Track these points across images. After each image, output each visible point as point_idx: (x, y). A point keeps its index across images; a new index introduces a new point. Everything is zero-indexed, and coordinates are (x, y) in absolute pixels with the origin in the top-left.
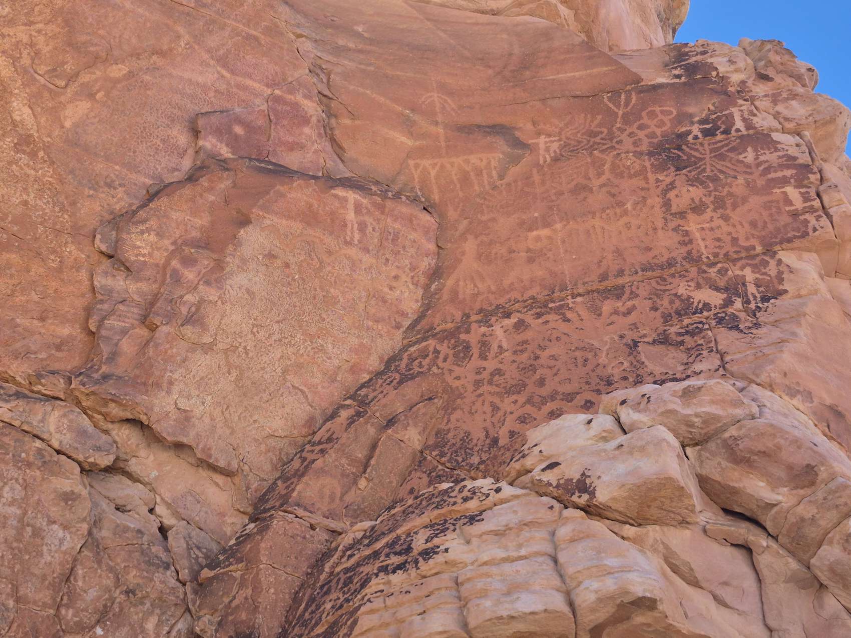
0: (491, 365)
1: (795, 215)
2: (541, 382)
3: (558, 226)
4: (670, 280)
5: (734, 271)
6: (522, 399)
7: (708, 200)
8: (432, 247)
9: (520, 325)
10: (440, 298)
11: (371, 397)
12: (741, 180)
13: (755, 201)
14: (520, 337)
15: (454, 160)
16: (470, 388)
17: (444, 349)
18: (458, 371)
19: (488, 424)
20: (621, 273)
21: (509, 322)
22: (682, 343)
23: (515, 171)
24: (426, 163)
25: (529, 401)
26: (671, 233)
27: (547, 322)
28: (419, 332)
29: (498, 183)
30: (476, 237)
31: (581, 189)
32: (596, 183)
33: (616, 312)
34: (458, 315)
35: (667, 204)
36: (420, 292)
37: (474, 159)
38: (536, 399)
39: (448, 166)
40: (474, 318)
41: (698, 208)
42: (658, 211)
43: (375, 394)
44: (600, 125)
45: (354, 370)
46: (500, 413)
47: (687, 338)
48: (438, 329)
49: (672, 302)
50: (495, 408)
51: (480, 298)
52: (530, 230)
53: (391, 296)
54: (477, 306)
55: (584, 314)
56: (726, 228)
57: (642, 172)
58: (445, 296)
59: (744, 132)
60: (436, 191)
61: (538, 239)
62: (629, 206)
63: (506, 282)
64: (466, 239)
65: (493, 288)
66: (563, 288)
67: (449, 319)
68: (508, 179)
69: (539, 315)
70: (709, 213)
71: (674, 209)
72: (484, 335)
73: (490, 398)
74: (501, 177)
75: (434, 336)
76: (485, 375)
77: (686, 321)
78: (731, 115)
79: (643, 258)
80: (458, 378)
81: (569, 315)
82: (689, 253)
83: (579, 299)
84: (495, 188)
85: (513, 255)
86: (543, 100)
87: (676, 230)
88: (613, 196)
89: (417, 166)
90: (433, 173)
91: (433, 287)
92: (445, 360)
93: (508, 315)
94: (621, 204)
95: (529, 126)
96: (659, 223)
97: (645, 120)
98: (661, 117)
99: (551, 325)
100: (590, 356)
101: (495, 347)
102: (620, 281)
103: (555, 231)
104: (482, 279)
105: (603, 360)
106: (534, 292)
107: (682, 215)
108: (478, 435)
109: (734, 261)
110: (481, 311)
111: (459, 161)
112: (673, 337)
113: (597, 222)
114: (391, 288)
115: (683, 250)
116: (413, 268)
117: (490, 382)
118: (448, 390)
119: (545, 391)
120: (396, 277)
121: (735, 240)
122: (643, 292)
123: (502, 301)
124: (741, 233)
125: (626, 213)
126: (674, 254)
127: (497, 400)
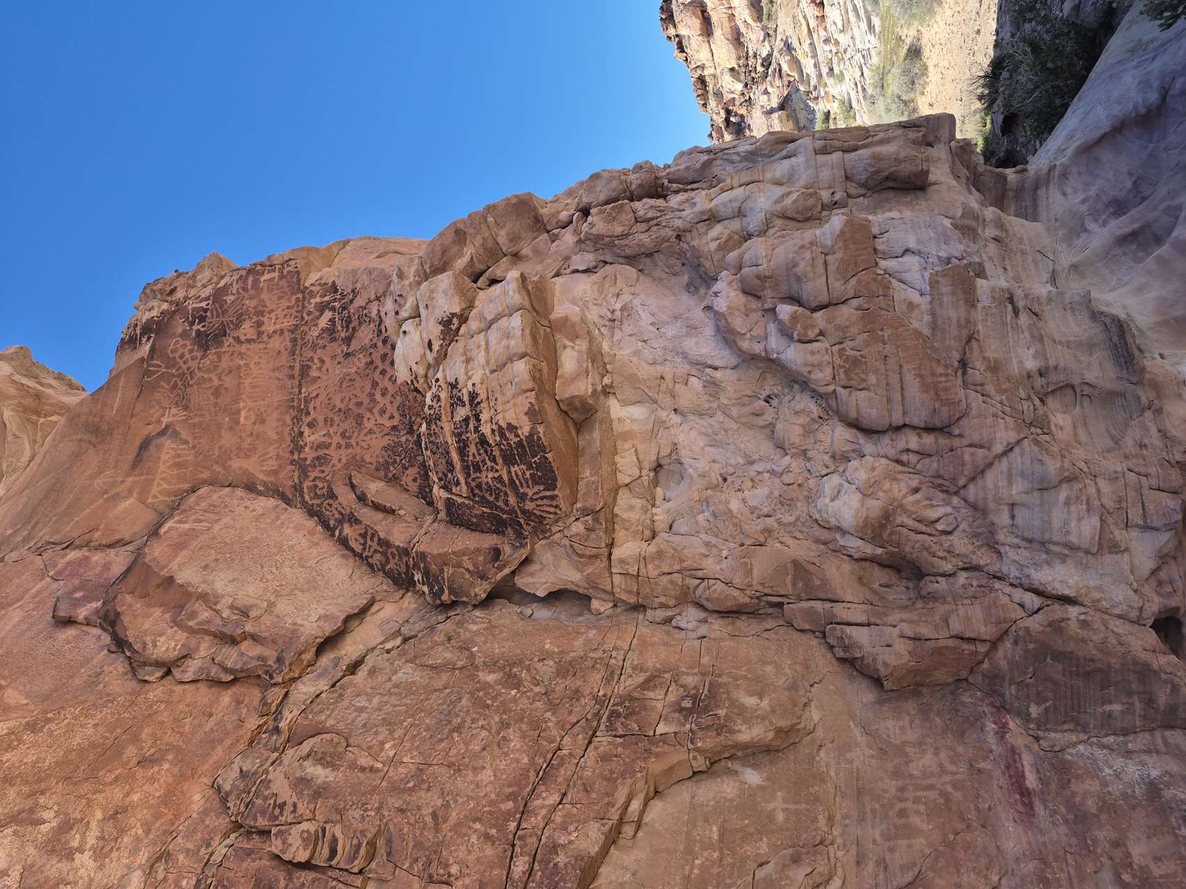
0: (337, 439)
1: (281, 277)
2: (359, 404)
3: (242, 405)
4: (306, 340)
5: (311, 308)
6: (368, 415)
7: (255, 319)
8: (227, 489)
9: (311, 425)
10: (272, 483)
11: (337, 516)
12: (247, 302)
13: (264, 296)
14: (321, 423)
15: (160, 471)
16: (350, 451)
17: (312, 475)
18: (335, 461)
19: (379, 435)
20: (292, 368)
21: (307, 431)
22: (354, 328)
23: (184, 434)
24: (155, 490)
25: (370, 410)
26: (272, 340)
27: (315, 408)
28: (294, 495)
29: (191, 445)
30: (231, 459)
31: (217, 392)
32: (216, 382)
33: (320, 369)
34: (290, 468)
35: (249, 341)
36: (262, 498)
37: (164, 457)
38: (371, 406)
39: (164, 475)
40: (296, 457)
41: (259, 324)
42: (253, 346)
43: (336, 513)
44: (168, 383)
45: (312, 533)
46: (375, 428)
47: (352, 325)
48: (297, 481)
49: (323, 338)
50: (371, 432)
51: (281, 453)
52: (238, 423)
53: (260, 510)
54: (288, 455)
55: (315, 386)
56: (279, 311)
57: (219, 356)
58: (272, 479)
59: (211, 302)
60: (181, 486)
61: (247, 418)
62: (242, 363)
63: (275, 437)
64: (230, 466)
65: (276, 445)
66: (292, 400)
67: (290, 474)
68: (190, 439)
69: (308, 413)
70: (265, 319)
71: (255, 337)
72: (312, 448)
73: (362, 437)
74: (186, 442)
75: (301, 483)
76: (343, 443)
77: (339, 328)
78: (194, 309)
79: (285, 355)
80: (340, 460)
81: (314, 395)
82: (289, 331)
83: (303, 390)
84: (194, 447)
85: (254, 433)
86: (132, 416)
87: (270, 337)
88: (230, 372)
89: (155, 497)
90: (165, 486)
91: (261, 488)
92: (323, 472)
93: (301, 434)
94: (239, 367)
95: (150, 428)
96: (262, 346)
97: (177, 355)
98: (178, 346)
99: (318, 405)
100: (348, 378)
101: (323, 439)
102: (297, 367)
103: (244, 407)
104: (266, 454)
105: (353, 370)
106: (288, 419)
107: (260, 334)
108: (386, 441)
109: (303, 307)
110: (292, 453)
111: (162, 467)
112: (347, 334)
113: (247, 382)
114: (254, 510)
115: (286, 334)
116: (242, 499)
117: (350, 438)
118: (346, 466)
119: (366, 400)
120: (246, 507)
121: (288, 308)
122: (309, 354)
123: (288, 439)
124: (284, 303)
125: (247, 365)
126: (288, 339)
127: (365, 431)
